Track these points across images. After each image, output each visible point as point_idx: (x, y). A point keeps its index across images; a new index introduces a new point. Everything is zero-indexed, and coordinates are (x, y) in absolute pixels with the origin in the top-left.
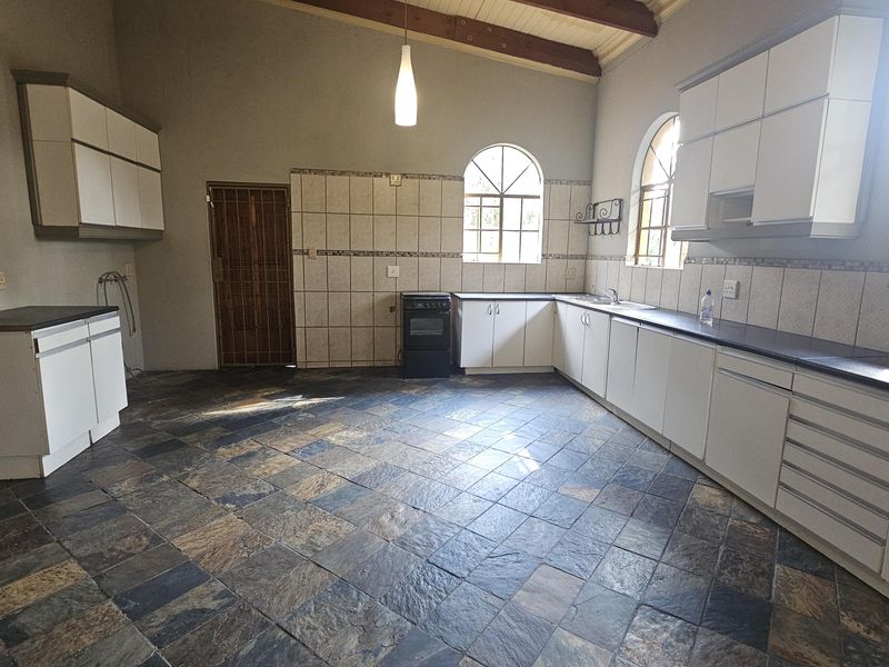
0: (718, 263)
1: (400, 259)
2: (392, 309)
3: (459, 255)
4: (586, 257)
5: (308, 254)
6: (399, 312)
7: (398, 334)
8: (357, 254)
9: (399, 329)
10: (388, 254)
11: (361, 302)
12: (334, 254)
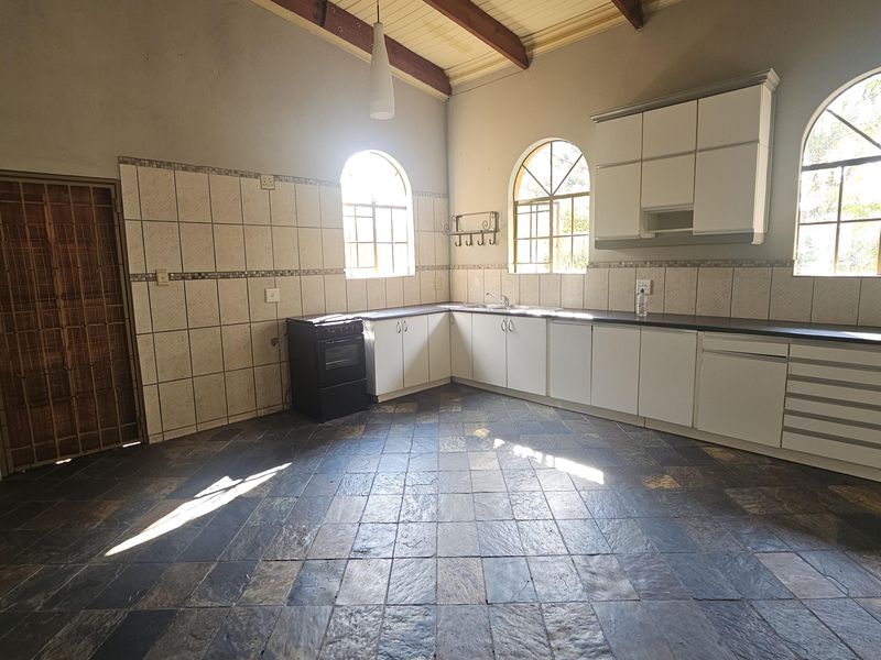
0: (626, 266)
1: (279, 279)
2: (274, 342)
3: (341, 272)
4: (449, 268)
5: (155, 278)
6: (283, 345)
7: (284, 372)
8: (225, 276)
9: (284, 365)
10: (267, 274)
11: (236, 336)
12: (193, 278)
